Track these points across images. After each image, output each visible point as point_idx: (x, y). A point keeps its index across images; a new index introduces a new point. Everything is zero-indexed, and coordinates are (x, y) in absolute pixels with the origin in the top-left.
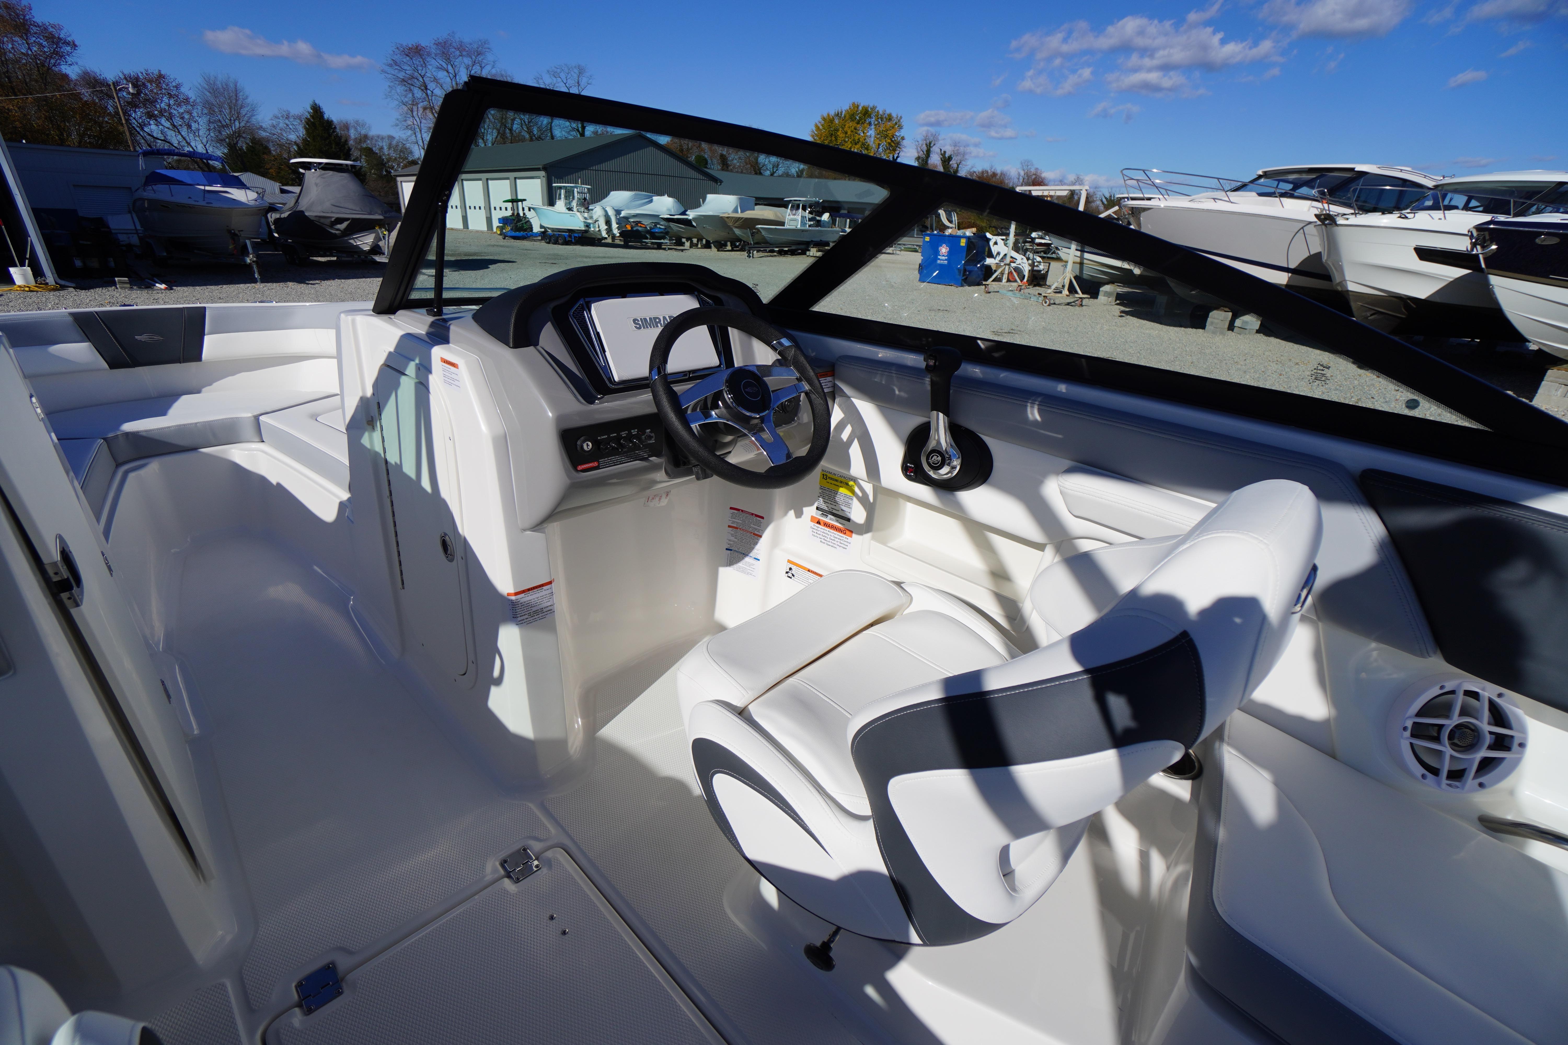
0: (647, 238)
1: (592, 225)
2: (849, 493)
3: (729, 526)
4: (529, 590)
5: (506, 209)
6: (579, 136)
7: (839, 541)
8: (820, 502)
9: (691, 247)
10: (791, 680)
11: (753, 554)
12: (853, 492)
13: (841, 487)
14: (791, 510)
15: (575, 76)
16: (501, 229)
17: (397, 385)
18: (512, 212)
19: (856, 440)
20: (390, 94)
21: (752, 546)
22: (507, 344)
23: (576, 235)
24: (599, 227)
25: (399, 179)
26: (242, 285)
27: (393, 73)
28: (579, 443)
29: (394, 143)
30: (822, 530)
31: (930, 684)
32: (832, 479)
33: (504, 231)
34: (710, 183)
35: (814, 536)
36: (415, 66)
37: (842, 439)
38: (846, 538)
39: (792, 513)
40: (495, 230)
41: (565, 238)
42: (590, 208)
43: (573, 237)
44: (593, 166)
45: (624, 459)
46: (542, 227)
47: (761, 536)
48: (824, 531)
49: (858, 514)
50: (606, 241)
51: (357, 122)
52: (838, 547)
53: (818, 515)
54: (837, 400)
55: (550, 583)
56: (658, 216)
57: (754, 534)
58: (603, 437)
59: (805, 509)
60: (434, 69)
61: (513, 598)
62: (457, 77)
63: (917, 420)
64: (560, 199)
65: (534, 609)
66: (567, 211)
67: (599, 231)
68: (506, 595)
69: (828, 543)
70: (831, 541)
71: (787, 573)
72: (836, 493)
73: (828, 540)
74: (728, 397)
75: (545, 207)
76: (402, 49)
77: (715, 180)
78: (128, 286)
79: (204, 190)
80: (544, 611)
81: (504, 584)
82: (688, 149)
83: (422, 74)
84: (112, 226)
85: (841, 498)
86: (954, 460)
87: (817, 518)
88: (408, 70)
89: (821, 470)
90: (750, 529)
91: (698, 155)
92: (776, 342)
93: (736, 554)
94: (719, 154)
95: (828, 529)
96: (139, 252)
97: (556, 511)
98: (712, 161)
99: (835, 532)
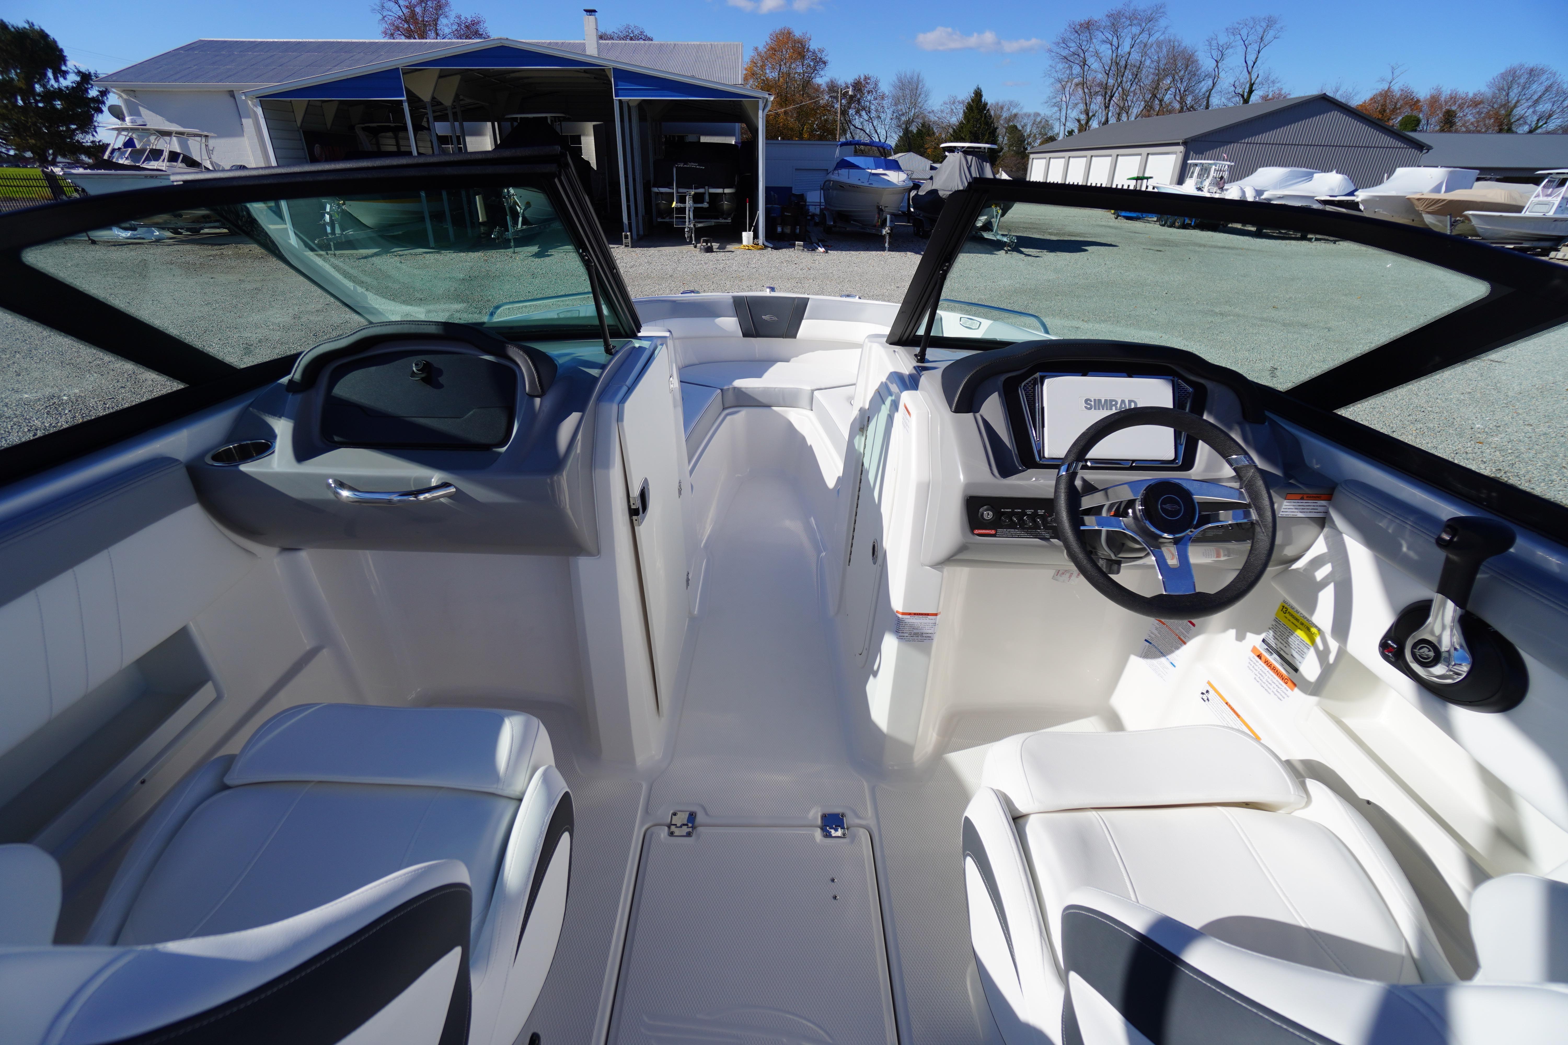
2: (1307, 640)
4: (915, 614)
6: (1242, 102)
7: (1277, 688)
8: (1269, 635)
10: (1094, 813)
11: (1173, 657)
12: (1313, 642)
13: (1299, 628)
14: (1233, 628)
15: (1261, 30)
17: (879, 410)
19: (1331, 587)
20: (1048, 72)
21: (1173, 649)
22: (951, 407)
25: (1032, 156)
26: (874, 252)
27: (1058, 50)
28: (981, 510)
29: (1039, 119)
30: (1261, 667)
32: (1292, 615)
33: (1120, 210)
34: (1415, 152)
35: (1250, 669)
36: (1081, 42)
37: (1314, 577)
38: (1285, 688)
39: (1232, 633)
42: (1225, 188)
44: (1245, 138)
45: (1023, 534)
47: (1185, 643)
48: (1263, 669)
49: (1310, 668)
51: (1011, 103)
52: (1272, 693)
53: (1262, 648)
54: (1326, 530)
55: (936, 615)
56: (1313, 197)
57: (1180, 638)
58: (1006, 510)
59: (1249, 635)
60: (1098, 43)
61: (900, 616)
62: (1120, 49)
63: (1420, 592)
64: (1191, 177)
65: (915, 631)
66: (1196, 191)
68: (896, 612)
69: (1263, 684)
70: (1266, 682)
71: (1203, 693)
72: (1292, 633)
73: (1264, 681)
74: (1139, 507)
75: (1172, 187)
76: (1073, 27)
77: (1421, 147)
78: (802, 248)
79: (871, 173)
80: (924, 635)
81: (898, 602)
82: (1394, 110)
83: (1085, 49)
84: (808, 200)
85: (1297, 642)
86: (1460, 665)
87: (1260, 651)
88: (1073, 47)
89: (1281, 601)
90: (1178, 631)
91: (1407, 116)
92: (1234, 457)
93: (1155, 649)
94: (1444, 110)
95: (1268, 669)
96: (817, 221)
97: (952, 559)
98: (1428, 121)
99: (1275, 676)
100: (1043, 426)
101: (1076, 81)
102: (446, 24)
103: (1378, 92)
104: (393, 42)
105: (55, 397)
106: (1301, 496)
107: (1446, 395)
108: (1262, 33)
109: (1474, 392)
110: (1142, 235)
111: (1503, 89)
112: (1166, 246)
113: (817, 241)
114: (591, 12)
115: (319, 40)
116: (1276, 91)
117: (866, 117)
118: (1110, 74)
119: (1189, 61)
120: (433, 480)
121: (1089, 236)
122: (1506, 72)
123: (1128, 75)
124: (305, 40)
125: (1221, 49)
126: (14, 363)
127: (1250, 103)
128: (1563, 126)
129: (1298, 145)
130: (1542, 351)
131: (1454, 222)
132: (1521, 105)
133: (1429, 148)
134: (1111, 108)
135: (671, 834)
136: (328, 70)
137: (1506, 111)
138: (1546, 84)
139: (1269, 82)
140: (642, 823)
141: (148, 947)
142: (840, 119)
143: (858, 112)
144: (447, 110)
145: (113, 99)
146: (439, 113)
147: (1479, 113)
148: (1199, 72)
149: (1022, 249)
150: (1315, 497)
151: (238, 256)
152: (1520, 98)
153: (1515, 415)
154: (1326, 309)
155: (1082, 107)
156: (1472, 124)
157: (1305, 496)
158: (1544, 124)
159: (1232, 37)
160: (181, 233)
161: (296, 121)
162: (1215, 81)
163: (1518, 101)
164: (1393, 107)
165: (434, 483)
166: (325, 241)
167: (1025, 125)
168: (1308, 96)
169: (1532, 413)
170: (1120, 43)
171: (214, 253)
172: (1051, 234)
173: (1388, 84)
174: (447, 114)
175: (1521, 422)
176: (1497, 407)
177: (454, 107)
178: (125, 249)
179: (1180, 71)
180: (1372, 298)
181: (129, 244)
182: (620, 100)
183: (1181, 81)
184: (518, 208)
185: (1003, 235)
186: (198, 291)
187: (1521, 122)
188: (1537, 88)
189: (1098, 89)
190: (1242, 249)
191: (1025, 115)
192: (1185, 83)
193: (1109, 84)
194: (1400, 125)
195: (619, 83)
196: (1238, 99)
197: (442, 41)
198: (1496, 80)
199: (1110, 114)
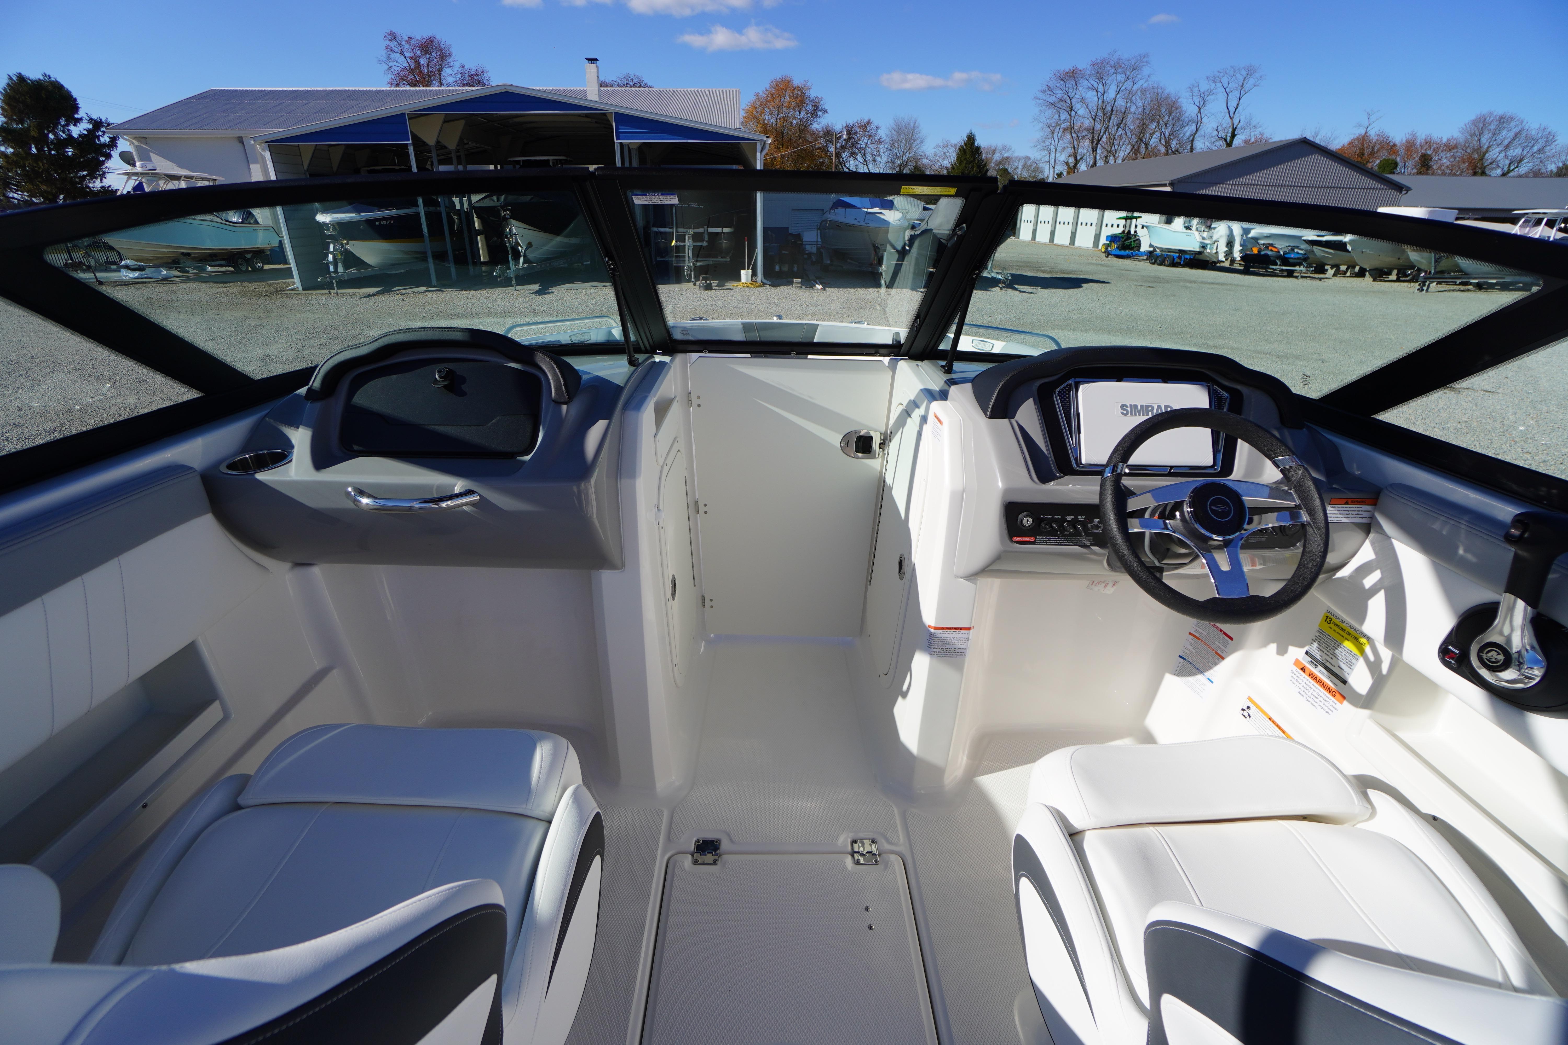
0: (1276, 264)
1: (1209, 246)
2: (1355, 650)
3: (1190, 634)
4: (948, 628)
5: (1118, 226)
6: (1225, 145)
7: (1324, 701)
8: (1314, 648)
9: (1334, 275)
10: (1151, 829)
11: (1209, 674)
12: (1362, 652)
13: (1346, 639)
14: (1273, 642)
15: (1241, 78)
16: (1107, 246)
18: (1123, 229)
19: (1382, 594)
20: (1038, 118)
21: (1210, 664)
22: (985, 413)
23: (1188, 256)
24: (1217, 248)
26: (870, 290)
27: (1044, 98)
28: (1020, 516)
29: (1029, 163)
30: (1305, 681)
31: (1253, 924)
32: (1337, 625)
33: (1109, 249)
34: (1394, 193)
35: (1293, 682)
36: (1067, 89)
37: (1363, 585)
38: (1333, 701)
39: (1273, 647)
40: (1100, 247)
41: (1174, 259)
42: (1213, 226)
43: (1183, 259)
44: (1230, 180)
45: (1063, 541)
46: (1151, 246)
47: (1223, 658)
48: (1307, 682)
49: (1360, 679)
50: (1222, 265)
52: (1319, 707)
53: (1306, 661)
54: (1371, 536)
55: (969, 629)
57: (1216, 653)
58: (1046, 516)
59: (1291, 649)
60: (1084, 90)
61: (932, 630)
62: (1105, 95)
63: (1481, 594)
65: (948, 646)
66: (1184, 230)
67: (1217, 253)
68: (927, 626)
69: (1308, 698)
70: (1312, 696)
71: (1243, 710)
72: (1339, 645)
73: (1309, 694)
74: (1187, 509)
75: (1160, 226)
76: (1059, 75)
77: (1400, 188)
78: (800, 285)
79: (867, 212)
80: (957, 651)
81: (930, 615)
82: (1372, 153)
83: (1072, 96)
84: (804, 240)
85: (1344, 653)
86: (1531, 668)
87: (1304, 664)
88: (1060, 93)
89: (1325, 611)
90: (1214, 646)
91: (1385, 159)
92: (1281, 458)
93: (1190, 666)
94: (1420, 154)
95: (1313, 682)
96: (814, 260)
97: (986, 570)
98: (1405, 164)
99: (1321, 689)
100: (1079, 432)
101: (1064, 125)
102: (449, 74)
103: (1355, 137)
104: (399, 90)
105: (56, 431)
106: (1345, 501)
107: (1443, 424)
108: (1242, 81)
109: (1470, 421)
110: (1133, 273)
111: (1474, 134)
112: (1157, 282)
113: (815, 278)
114: (593, 60)
115: (327, 89)
116: (1258, 135)
117: (861, 160)
118: (1096, 119)
119: (1173, 107)
120: (456, 488)
121: (1081, 273)
122: (1477, 119)
123: (1115, 120)
124: (313, 89)
125: (1202, 95)
126: (16, 398)
127: (1233, 146)
128: (1534, 169)
129: (1282, 186)
130: (1533, 382)
131: (1438, 259)
132: (1493, 150)
133: (1408, 189)
134: (1099, 151)
135: (695, 862)
136: (337, 116)
137: (1479, 156)
138: (1515, 130)
139: (1251, 127)
140: (664, 852)
141: (164, 968)
142: (835, 162)
143: (853, 154)
144: (451, 153)
145: (124, 145)
146: (443, 157)
147: (1454, 157)
148: (1183, 118)
149: (1017, 286)
150: (1359, 502)
151: (244, 294)
152: (1491, 143)
153: (1513, 443)
154: (1318, 342)
155: (1070, 150)
156: (1448, 167)
157: (1350, 501)
158: (1515, 168)
159: (1213, 85)
160: (188, 272)
161: (303, 165)
162: (1198, 127)
163: (1488, 147)
164: (1371, 150)
165: (457, 490)
166: (328, 279)
167: (1017, 168)
168: (1289, 140)
169: (1530, 441)
170: (1105, 90)
171: (220, 290)
172: (1044, 272)
173: (1365, 129)
174: (451, 158)
175: (1520, 450)
176: (1494, 435)
177: (458, 151)
178: (131, 288)
179: (1164, 116)
180: (1362, 332)
181: (136, 283)
182: (621, 143)
183: (1166, 126)
184: (520, 248)
185: (997, 273)
186: (203, 327)
187: (1494, 166)
188: (1506, 135)
189: (1085, 133)
190: (1231, 284)
191: (1016, 158)
192: (1170, 128)
193: (1095, 129)
194: (1379, 168)
195: (620, 127)
196: (1221, 143)
197: (447, 88)
198: (1468, 126)
199: (1098, 157)
